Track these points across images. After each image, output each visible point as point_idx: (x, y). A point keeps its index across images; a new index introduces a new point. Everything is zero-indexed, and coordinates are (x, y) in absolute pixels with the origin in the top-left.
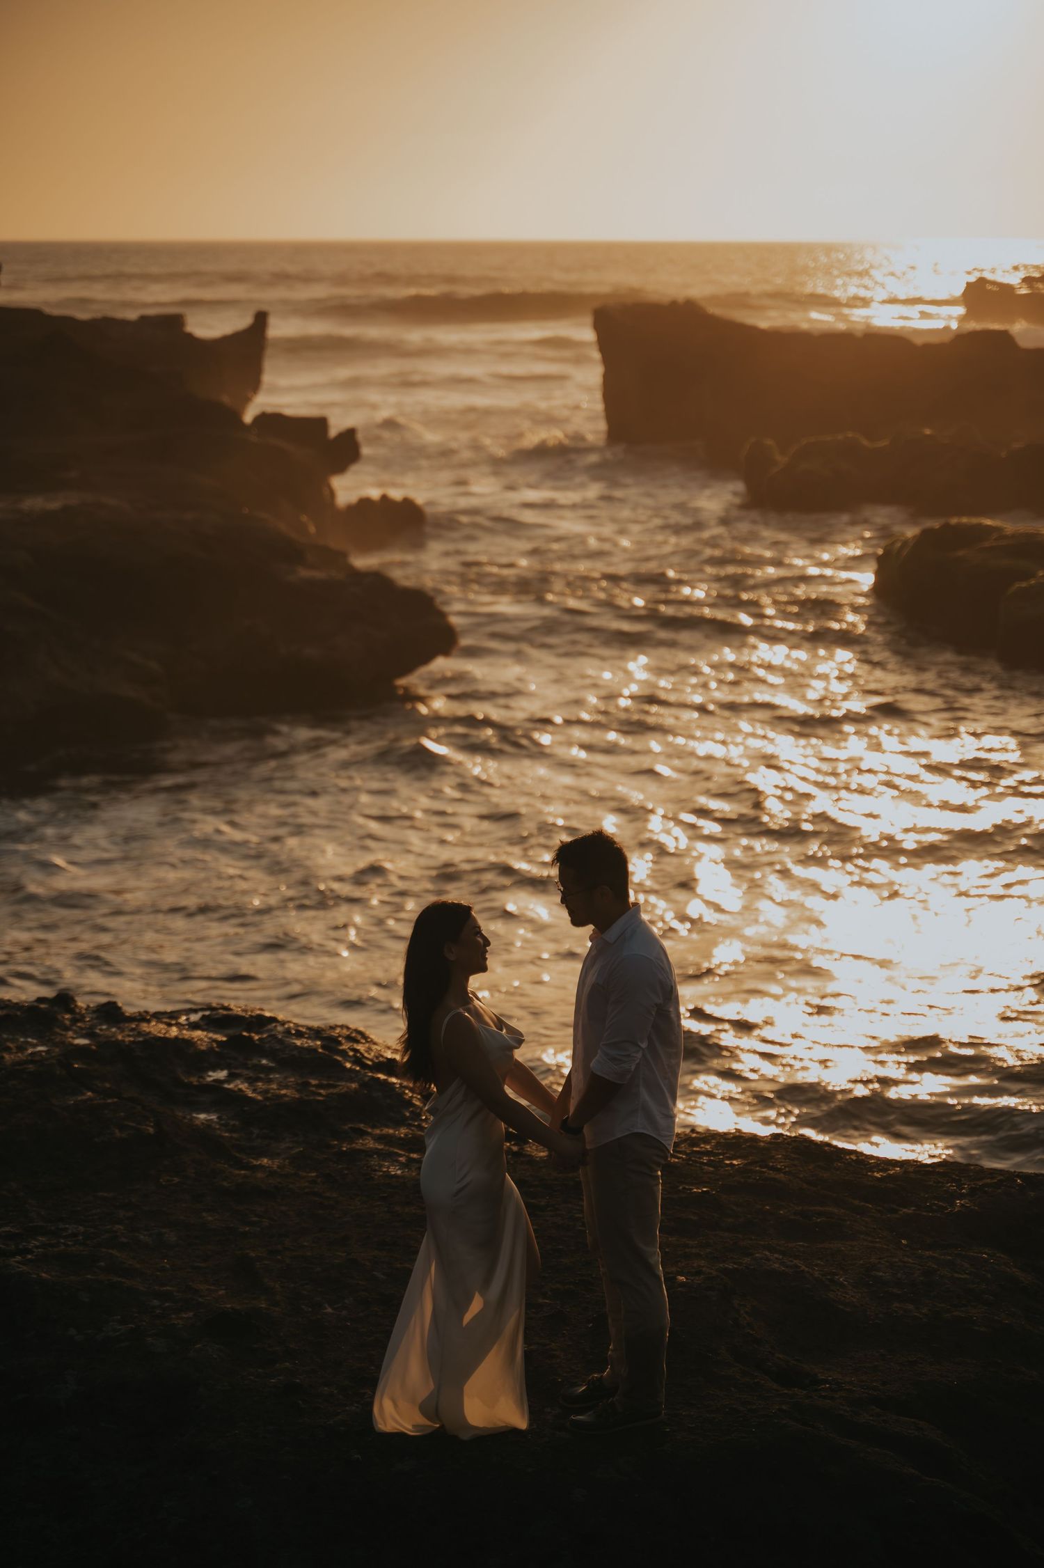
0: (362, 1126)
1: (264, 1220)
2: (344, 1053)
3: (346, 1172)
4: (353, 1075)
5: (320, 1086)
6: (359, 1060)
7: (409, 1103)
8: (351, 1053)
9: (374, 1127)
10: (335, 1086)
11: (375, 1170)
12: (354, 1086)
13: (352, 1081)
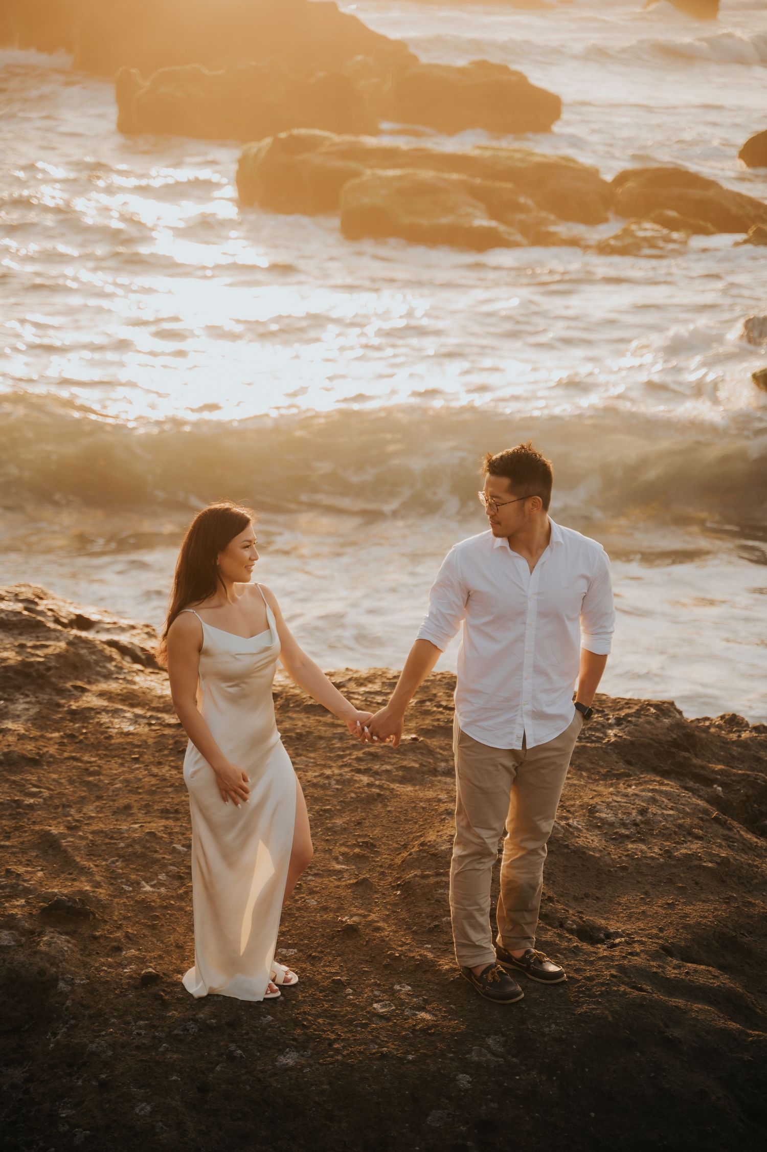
0: (79, 683)
1: (42, 790)
2: (41, 613)
3: (84, 731)
4: (58, 634)
5: (35, 647)
6: (57, 621)
7: (111, 659)
8: (50, 613)
9: (89, 683)
10: (47, 646)
11: (109, 728)
12: (63, 645)
13: (57, 639)
